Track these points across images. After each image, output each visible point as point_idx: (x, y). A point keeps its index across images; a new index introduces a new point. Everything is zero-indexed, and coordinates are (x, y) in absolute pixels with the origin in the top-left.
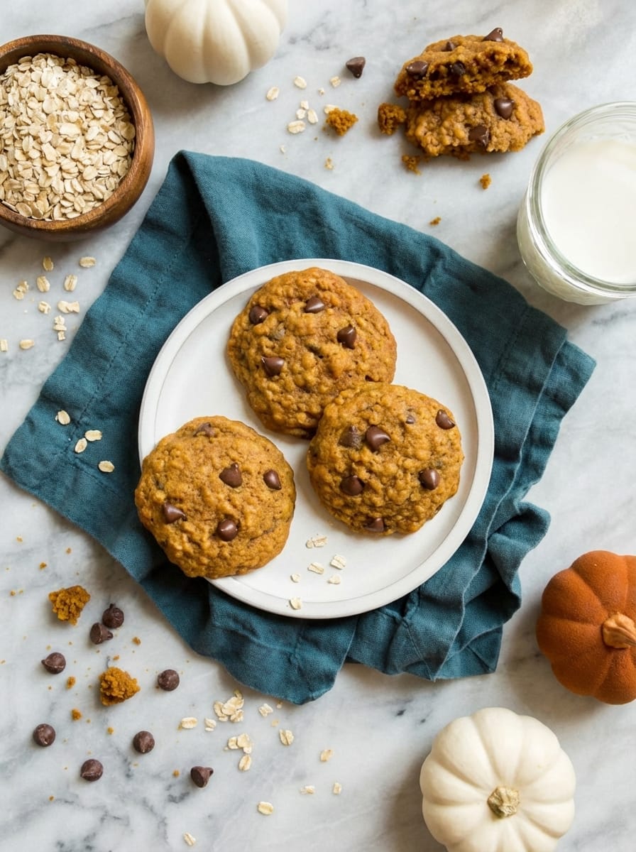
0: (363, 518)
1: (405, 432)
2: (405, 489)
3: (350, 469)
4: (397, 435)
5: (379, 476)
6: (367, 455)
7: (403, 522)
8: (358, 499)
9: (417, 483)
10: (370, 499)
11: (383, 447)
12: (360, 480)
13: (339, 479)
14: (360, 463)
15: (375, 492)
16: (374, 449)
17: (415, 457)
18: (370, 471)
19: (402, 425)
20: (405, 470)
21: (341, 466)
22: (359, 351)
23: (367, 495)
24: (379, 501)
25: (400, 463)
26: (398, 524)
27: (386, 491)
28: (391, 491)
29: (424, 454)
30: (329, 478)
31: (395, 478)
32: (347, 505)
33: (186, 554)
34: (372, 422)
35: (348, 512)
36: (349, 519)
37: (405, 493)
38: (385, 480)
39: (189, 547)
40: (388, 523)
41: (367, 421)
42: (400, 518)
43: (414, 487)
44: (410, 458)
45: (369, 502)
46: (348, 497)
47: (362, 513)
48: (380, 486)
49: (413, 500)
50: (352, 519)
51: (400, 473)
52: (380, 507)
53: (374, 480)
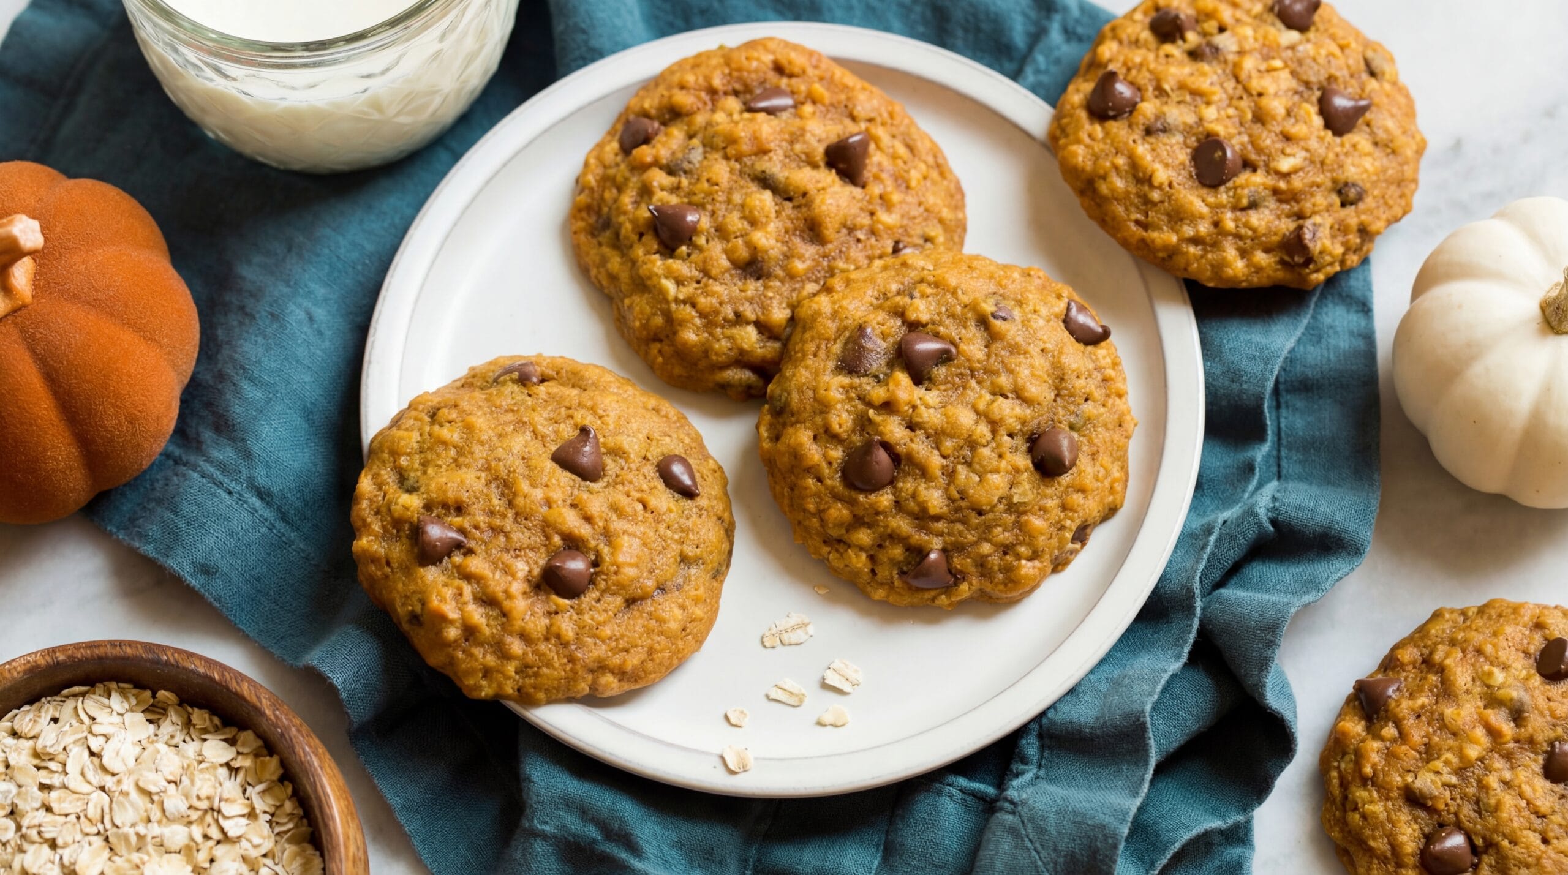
0: (897, 552)
1: (992, 337)
2: (997, 471)
3: (863, 423)
4: (974, 347)
5: (936, 437)
6: (902, 386)
7: (995, 560)
8: (885, 499)
9: (1023, 461)
10: (914, 496)
11: (941, 372)
12: (887, 446)
13: (837, 454)
14: (888, 407)
15: (924, 473)
16: (919, 378)
17: (1019, 395)
18: (912, 426)
19: (983, 322)
20: (994, 425)
21: (842, 419)
22: (876, 189)
23: (907, 485)
24: (935, 499)
25: (981, 406)
26: (982, 564)
27: (951, 475)
28: (962, 472)
29: (1040, 390)
30: (814, 453)
31: (973, 444)
32: (858, 522)
33: (470, 632)
34: (912, 316)
35: (864, 537)
36: (864, 556)
37: (998, 482)
38: (948, 445)
39: (477, 615)
40: (957, 562)
41: (900, 313)
42: (986, 548)
43: (1017, 470)
44: (1006, 397)
45: (912, 505)
46: (861, 498)
47: (894, 537)
48: (935, 461)
49: (1016, 499)
50: (872, 558)
51: (983, 431)
52: (937, 518)
53: (921, 448)
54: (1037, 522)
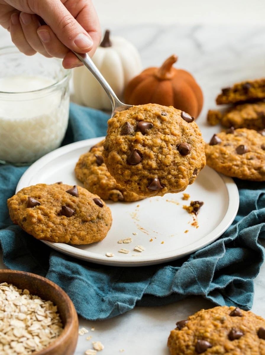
0: (145, 181)
1: (162, 121)
2: (169, 154)
3: (131, 148)
4: (158, 123)
5: (151, 147)
6: (140, 135)
7: (173, 180)
8: (140, 166)
9: (177, 152)
10: (147, 164)
11: (150, 131)
12: (138, 152)
13: (125, 156)
14: (137, 141)
16: (144, 133)
17: (172, 134)
18: (144, 145)
19: (159, 117)
20: (167, 142)
21: (125, 147)
23: (145, 162)
24: (154, 164)
25: (163, 138)
27: (157, 156)
28: (160, 156)
29: (178, 132)
30: (119, 157)
31: (161, 148)
32: (133, 174)
34: (139, 118)
35: (136, 178)
36: (136, 184)
37: (171, 158)
38: (155, 149)
40: (162, 181)
41: (135, 118)
42: (170, 176)
43: (175, 154)
44: (168, 135)
45: (147, 167)
46: (133, 167)
47: (144, 177)
48: (152, 154)
49: (176, 162)
50: (139, 184)
51: (164, 144)
52: (155, 169)
53: (147, 150)
54: (183, 168)
